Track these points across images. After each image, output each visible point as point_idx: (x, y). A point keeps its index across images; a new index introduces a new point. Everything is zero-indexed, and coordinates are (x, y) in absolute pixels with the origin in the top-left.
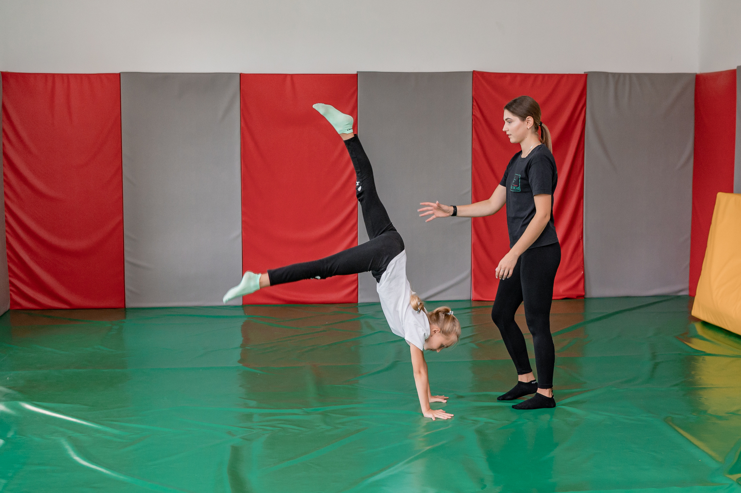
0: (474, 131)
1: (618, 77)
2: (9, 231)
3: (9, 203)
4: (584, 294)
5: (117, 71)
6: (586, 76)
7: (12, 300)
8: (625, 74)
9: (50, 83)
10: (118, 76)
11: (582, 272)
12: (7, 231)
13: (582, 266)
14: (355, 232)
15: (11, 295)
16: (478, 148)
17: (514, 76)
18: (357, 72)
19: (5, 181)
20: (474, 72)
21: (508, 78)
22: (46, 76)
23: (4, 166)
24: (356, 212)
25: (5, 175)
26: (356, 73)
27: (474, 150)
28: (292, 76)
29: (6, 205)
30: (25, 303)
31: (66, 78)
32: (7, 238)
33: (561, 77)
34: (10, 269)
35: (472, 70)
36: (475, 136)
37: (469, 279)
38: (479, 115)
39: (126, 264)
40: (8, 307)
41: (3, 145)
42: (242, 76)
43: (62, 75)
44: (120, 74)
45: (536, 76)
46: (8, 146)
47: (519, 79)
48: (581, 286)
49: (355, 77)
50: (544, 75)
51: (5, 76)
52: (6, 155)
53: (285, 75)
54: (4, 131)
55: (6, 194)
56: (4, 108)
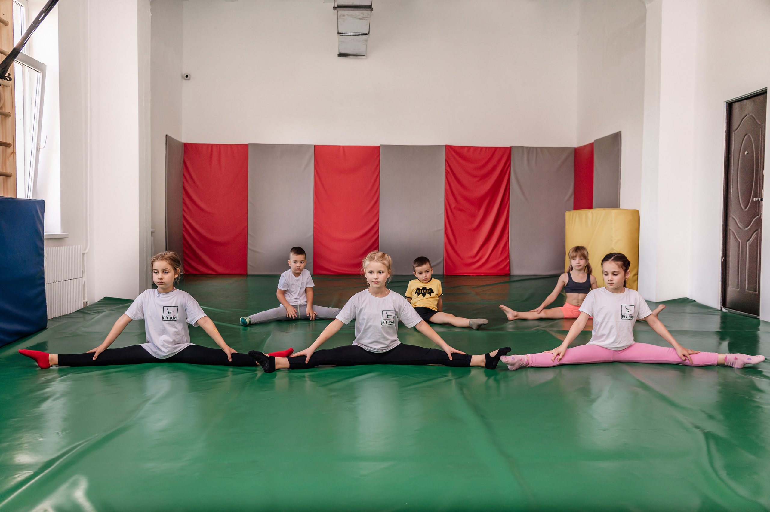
1: (530, 150)
3: (185, 214)
4: (509, 273)
5: (247, 143)
6: (510, 148)
8: (533, 148)
9: (210, 149)
11: (508, 260)
12: (183, 230)
13: (508, 256)
14: (377, 235)
16: (448, 188)
17: (469, 148)
18: (380, 145)
19: (183, 202)
20: (446, 145)
21: (466, 149)
22: (208, 145)
23: (183, 194)
24: (378, 223)
25: (183, 199)
27: (446, 190)
28: (343, 146)
29: (184, 216)
30: (192, 271)
31: (219, 147)
32: (183, 234)
33: (496, 149)
34: (184, 251)
36: (446, 181)
37: (442, 263)
38: (449, 170)
39: (248, 249)
41: (183, 183)
42: (315, 146)
43: (217, 145)
44: (248, 145)
45: (482, 148)
46: (185, 183)
47: (472, 150)
48: (507, 268)
49: (379, 147)
50: (486, 148)
51: (186, 145)
52: (184, 188)
53: (340, 146)
54: (184, 175)
55: (183, 210)
56: (185, 163)
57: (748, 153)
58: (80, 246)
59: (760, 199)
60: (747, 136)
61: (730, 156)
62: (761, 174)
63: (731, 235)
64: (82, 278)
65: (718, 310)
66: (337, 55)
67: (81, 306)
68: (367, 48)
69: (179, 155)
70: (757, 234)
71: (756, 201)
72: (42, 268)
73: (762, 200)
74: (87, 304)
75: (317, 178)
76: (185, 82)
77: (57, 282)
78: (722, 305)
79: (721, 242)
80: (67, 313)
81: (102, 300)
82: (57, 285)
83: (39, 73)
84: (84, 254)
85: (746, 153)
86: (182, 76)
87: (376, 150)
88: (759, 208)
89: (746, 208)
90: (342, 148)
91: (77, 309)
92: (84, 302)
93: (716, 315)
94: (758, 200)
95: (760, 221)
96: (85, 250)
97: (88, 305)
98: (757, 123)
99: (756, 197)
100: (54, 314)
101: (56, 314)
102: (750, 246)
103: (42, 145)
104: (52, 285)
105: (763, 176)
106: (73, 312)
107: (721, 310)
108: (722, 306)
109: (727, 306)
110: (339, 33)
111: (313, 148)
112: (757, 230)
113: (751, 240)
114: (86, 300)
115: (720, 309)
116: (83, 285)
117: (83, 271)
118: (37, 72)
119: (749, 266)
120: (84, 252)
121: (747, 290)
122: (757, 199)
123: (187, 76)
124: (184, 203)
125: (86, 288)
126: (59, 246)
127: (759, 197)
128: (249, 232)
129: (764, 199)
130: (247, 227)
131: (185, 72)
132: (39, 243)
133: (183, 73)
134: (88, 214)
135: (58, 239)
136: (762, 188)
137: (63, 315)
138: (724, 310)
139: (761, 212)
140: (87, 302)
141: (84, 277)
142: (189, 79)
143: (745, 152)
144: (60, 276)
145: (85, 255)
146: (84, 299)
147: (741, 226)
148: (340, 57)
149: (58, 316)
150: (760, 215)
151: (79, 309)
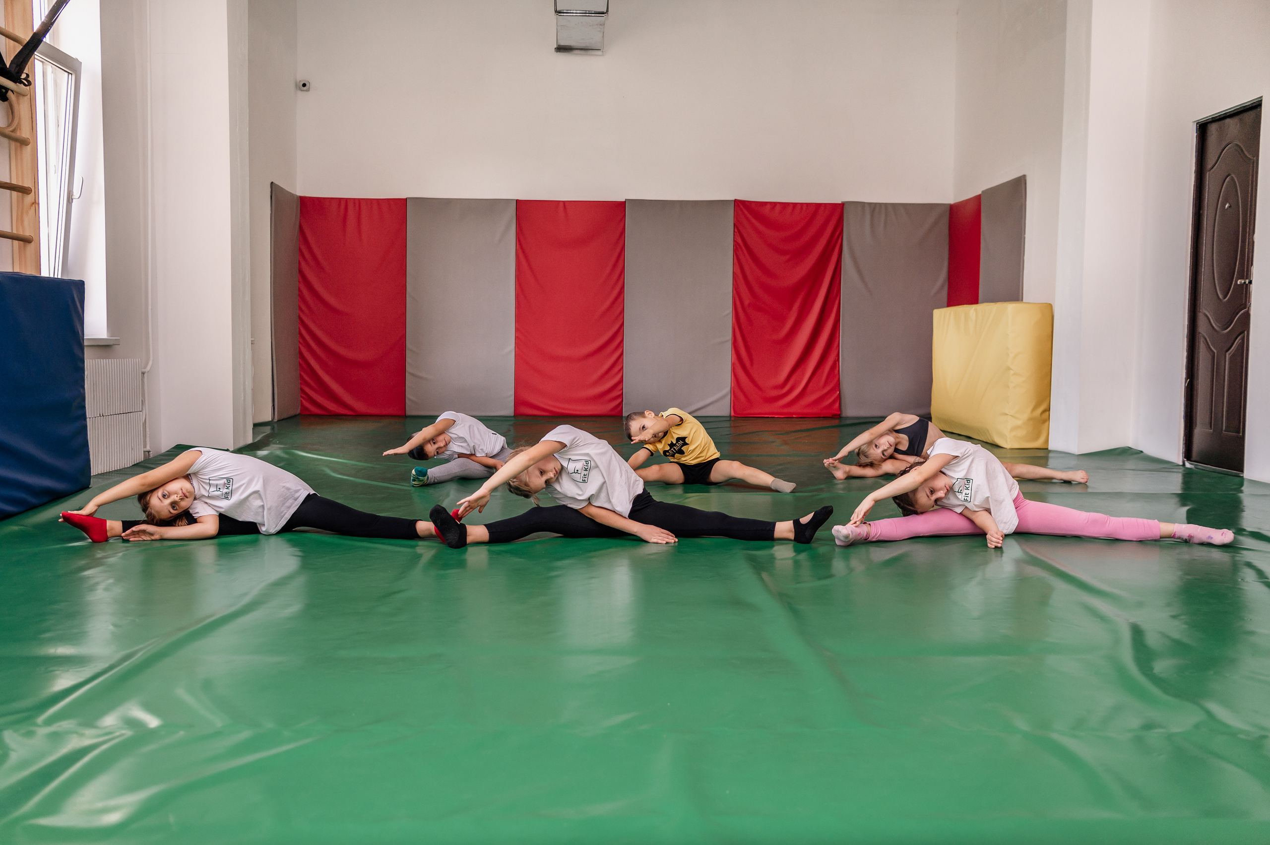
0: (735, 256)
1: (874, 207)
2: (301, 341)
3: (302, 315)
4: (839, 413)
5: (404, 197)
6: (843, 205)
7: (302, 405)
8: (880, 204)
9: (343, 206)
10: (405, 201)
11: (838, 392)
13: (837, 386)
14: (621, 350)
15: (301, 401)
16: (739, 272)
17: (774, 205)
18: (626, 199)
19: (299, 296)
20: (736, 201)
21: (769, 207)
22: (340, 199)
23: (299, 282)
24: (622, 330)
25: (300, 290)
26: (624, 200)
27: (734, 273)
28: (564, 202)
29: (300, 318)
30: (313, 409)
31: (358, 203)
32: (299, 347)
33: (818, 206)
34: (301, 377)
35: (734, 199)
36: (735, 260)
37: (729, 397)
38: (739, 241)
39: (407, 374)
40: (298, 411)
41: (300, 261)
42: (518, 202)
43: (354, 200)
44: (406, 199)
45: (795, 205)
46: (303, 263)
47: (778, 208)
48: (837, 405)
49: (624, 203)
50: (802, 204)
51: (303, 200)
52: (301, 272)
53: (557, 203)
54: (300, 250)
55: (300, 308)
56: (301, 229)
57: (1230, 207)
58: (137, 360)
59: (1247, 281)
60: (1228, 179)
61: (1201, 212)
62: (1251, 240)
63: (1202, 342)
64: (141, 413)
65: (1178, 465)
66: (554, 50)
67: (140, 458)
68: (603, 37)
69: (293, 215)
70: (1243, 339)
71: (1242, 285)
72: (82, 391)
73: (1250, 282)
74: (149, 454)
75: (521, 255)
76: (301, 95)
77: (103, 416)
78: (1185, 458)
79: (1185, 354)
80: (120, 467)
81: (173, 450)
82: (103, 420)
83: (70, 76)
84: (143, 373)
85: (1227, 206)
86: (296, 85)
87: (619, 208)
88: (1246, 297)
89: (1225, 297)
90: (561, 204)
91: (134, 462)
92: (144, 452)
93: (1175, 472)
94: (1245, 283)
95: (1247, 317)
96: (145, 368)
97: (151, 456)
98: (1246, 156)
99: (1242, 278)
100: (100, 467)
101: (103, 468)
102: (1230, 358)
103: (76, 193)
104: (95, 419)
105: (1253, 242)
106: (129, 466)
107: (1184, 465)
108: (1185, 460)
109: (1192, 459)
110: (558, 12)
111: (513, 206)
112: (1243, 332)
113: (1233, 348)
114: (148, 448)
115: (1181, 463)
116: (143, 424)
117: (142, 401)
118: (66, 74)
119: (1229, 392)
120: (143, 370)
121: (1225, 431)
122: (1243, 281)
123: (304, 85)
124: (301, 296)
125: (148, 430)
126: (106, 358)
127: (1247, 279)
128: (409, 345)
129: (1253, 282)
130: (404, 336)
131: (301, 77)
132: (77, 351)
133: (298, 81)
134: (150, 307)
135: (104, 347)
136: (1252, 264)
137: (113, 470)
138: (1188, 465)
139: (1249, 302)
140: (149, 452)
141: (144, 412)
142: (308, 90)
143: (1226, 204)
144: (108, 406)
145: (146, 375)
146: (145, 446)
147: (1217, 326)
148: (559, 52)
149: (105, 472)
150: (1248, 306)
151: (138, 462)
